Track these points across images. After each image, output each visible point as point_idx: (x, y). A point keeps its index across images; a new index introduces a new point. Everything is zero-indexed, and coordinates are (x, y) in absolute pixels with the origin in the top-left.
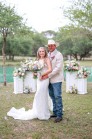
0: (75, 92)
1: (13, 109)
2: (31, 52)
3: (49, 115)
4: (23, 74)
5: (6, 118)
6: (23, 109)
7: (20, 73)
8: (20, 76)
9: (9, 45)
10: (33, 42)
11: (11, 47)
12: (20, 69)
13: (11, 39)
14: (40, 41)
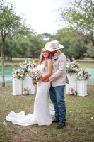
0: (75, 94)
1: (12, 112)
2: (29, 53)
3: (51, 120)
4: (22, 75)
5: (4, 123)
6: (23, 112)
7: (19, 74)
8: (19, 77)
9: (8, 46)
10: (31, 44)
11: (10, 48)
12: (19, 70)
13: (9, 41)
14: (37, 43)
